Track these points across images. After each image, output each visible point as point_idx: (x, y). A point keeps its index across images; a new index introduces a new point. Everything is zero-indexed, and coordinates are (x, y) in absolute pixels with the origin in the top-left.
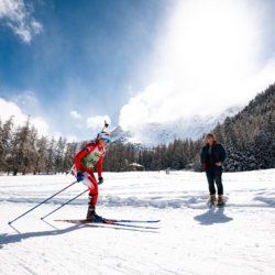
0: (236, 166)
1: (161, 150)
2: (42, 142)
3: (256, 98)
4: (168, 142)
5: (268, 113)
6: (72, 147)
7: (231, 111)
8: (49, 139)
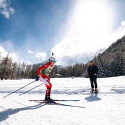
0: (103, 75)
1: (70, 68)
2: (15, 64)
3: (112, 45)
4: (73, 65)
5: (117, 52)
6: (29, 67)
7: (101, 51)
8: (18, 63)
